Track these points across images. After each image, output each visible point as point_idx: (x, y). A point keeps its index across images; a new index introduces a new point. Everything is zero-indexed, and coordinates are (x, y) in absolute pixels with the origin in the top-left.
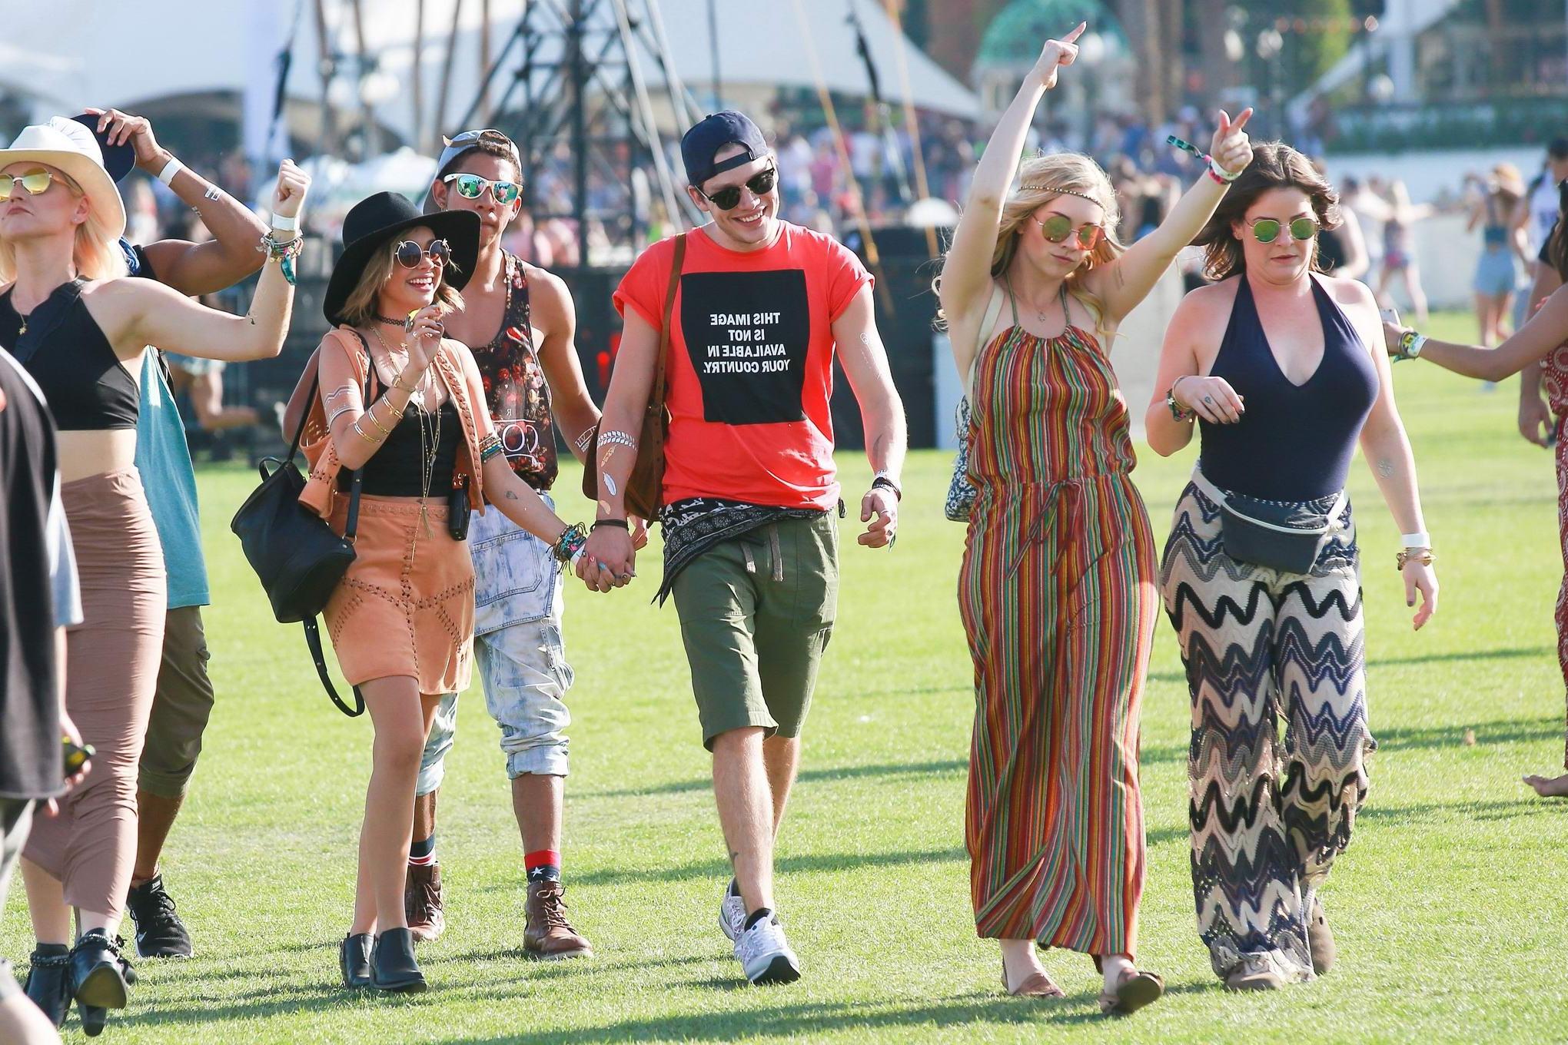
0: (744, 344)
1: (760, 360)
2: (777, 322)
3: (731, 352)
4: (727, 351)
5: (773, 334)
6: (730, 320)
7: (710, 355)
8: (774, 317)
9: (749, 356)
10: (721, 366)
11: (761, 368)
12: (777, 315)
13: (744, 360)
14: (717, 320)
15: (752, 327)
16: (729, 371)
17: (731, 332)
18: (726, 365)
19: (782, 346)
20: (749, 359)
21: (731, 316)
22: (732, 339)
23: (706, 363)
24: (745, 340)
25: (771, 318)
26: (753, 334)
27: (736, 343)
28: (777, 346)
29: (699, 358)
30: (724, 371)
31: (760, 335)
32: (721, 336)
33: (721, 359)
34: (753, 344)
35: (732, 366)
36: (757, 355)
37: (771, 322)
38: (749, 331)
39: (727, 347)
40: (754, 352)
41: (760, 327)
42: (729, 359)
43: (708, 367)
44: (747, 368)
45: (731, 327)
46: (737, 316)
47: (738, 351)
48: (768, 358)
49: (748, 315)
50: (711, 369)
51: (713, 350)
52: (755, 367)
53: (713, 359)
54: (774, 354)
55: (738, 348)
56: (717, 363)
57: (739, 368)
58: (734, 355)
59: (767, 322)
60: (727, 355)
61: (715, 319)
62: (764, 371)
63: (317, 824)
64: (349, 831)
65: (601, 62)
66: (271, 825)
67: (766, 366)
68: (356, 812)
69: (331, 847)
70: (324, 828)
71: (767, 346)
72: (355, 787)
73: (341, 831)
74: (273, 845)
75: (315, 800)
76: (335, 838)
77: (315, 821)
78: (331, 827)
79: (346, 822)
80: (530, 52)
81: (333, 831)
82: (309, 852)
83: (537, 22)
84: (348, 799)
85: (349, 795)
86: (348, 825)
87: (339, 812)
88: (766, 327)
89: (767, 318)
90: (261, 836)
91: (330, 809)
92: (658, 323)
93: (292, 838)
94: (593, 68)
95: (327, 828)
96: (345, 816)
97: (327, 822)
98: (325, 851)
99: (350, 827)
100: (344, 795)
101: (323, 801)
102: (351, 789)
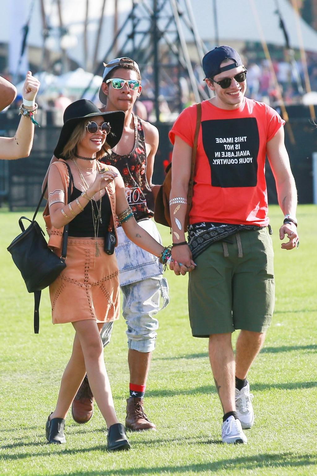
0: (231, 151)
1: (238, 158)
2: (245, 141)
3: (225, 155)
4: (224, 154)
5: (244, 146)
6: (225, 141)
7: (216, 156)
8: (244, 139)
9: (233, 156)
10: (220, 161)
11: (239, 162)
12: (245, 137)
13: (231, 158)
14: (219, 141)
15: (234, 144)
16: (224, 163)
17: (225, 146)
18: (223, 161)
19: (248, 151)
20: (233, 158)
21: (224, 139)
22: (226, 149)
23: (214, 160)
24: (231, 149)
25: (243, 139)
26: (234, 147)
27: (228, 151)
28: (246, 151)
29: (211, 157)
30: (222, 163)
31: (238, 147)
32: (221, 148)
33: (221, 158)
34: (235, 151)
35: (226, 161)
36: (237, 156)
37: (243, 141)
38: (233, 145)
39: (224, 153)
40: (235, 154)
41: (238, 143)
42: (225, 158)
43: (215, 161)
44: (232, 162)
45: (225, 143)
46: (228, 139)
47: (229, 154)
48: (242, 157)
49: (232, 138)
50: (216, 162)
51: (217, 154)
52: (236, 161)
53: (217, 158)
54: (245, 155)
55: (228, 153)
56: (219, 160)
57: (229, 162)
58: (226, 156)
59: (241, 141)
60: (224, 156)
61: (218, 140)
62: (240, 163)
63: (36, 371)
64: (50, 374)
65: (166, 31)
66: (15, 371)
67: (241, 161)
68: (53, 365)
69: (41, 381)
70: (38, 372)
71: (241, 152)
72: (53, 354)
73: (46, 374)
74: (16, 380)
75: (35, 360)
76: (44, 377)
77: (35, 369)
78: (42, 372)
79: (49, 370)
80: (134, 26)
81: (43, 373)
82: (32, 383)
83: (138, 13)
84: (49, 360)
85: (50, 358)
86: (50, 371)
87: (45, 365)
88: (241, 143)
89: (241, 139)
90: (11, 375)
91: (42, 364)
92: (192, 144)
93: (24, 377)
94: (162, 34)
95: (40, 372)
96: (48, 367)
97: (40, 369)
98: (39, 383)
99: (50, 372)
100: (48, 358)
101: (39, 360)
102: (51, 355)
